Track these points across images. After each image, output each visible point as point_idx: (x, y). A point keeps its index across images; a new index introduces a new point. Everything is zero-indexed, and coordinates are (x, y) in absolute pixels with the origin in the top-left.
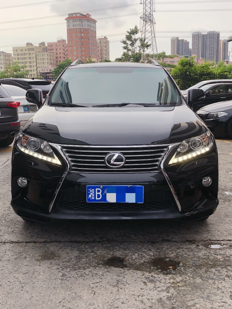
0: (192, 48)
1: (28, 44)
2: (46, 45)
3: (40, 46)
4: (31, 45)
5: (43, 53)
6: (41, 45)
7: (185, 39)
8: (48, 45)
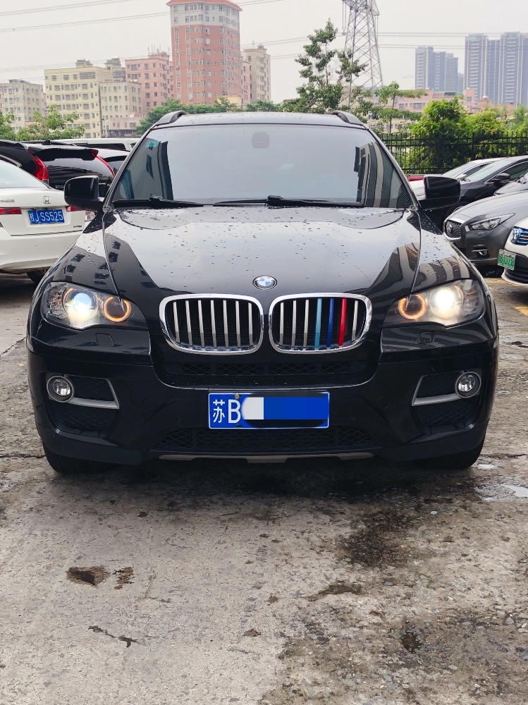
0: (466, 73)
1: (80, 63)
2: (123, 65)
3: (109, 68)
4: (89, 64)
5: (115, 84)
6: (111, 66)
7: (448, 52)
8: (128, 66)
